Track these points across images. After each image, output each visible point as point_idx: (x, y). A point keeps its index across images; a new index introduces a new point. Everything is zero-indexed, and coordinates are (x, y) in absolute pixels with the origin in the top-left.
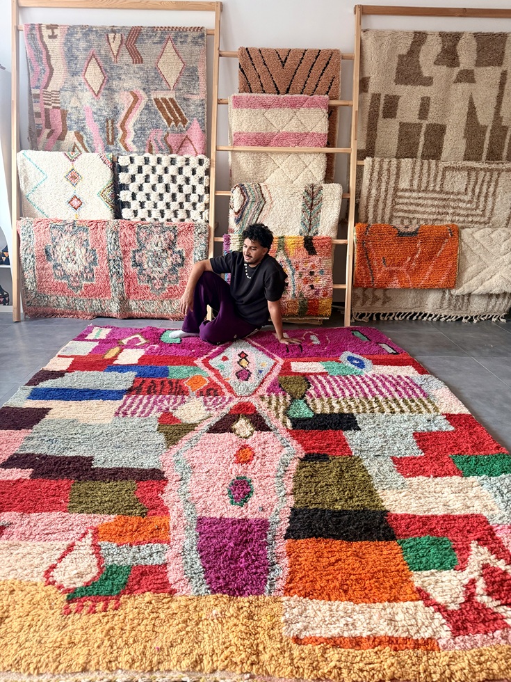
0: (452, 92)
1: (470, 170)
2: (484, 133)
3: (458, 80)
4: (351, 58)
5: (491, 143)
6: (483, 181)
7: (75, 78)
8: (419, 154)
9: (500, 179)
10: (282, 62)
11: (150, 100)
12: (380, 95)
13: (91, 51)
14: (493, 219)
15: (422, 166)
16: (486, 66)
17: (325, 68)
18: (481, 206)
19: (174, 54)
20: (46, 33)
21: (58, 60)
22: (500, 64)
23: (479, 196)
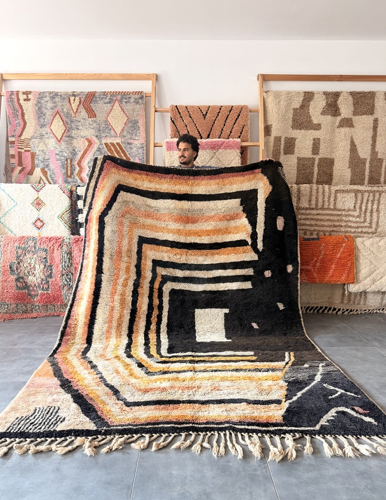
0: (336, 134)
1: (356, 192)
2: (364, 164)
3: (341, 125)
4: (257, 111)
5: (371, 172)
6: (368, 200)
7: (43, 129)
8: (315, 180)
9: (381, 198)
10: (203, 115)
11: (101, 144)
12: (280, 137)
13: (56, 110)
14: (379, 230)
15: (318, 189)
16: (361, 115)
17: (237, 119)
18: (368, 220)
19: (121, 110)
20: (22, 97)
21: (30, 116)
22: (372, 113)
23: (365, 212)
